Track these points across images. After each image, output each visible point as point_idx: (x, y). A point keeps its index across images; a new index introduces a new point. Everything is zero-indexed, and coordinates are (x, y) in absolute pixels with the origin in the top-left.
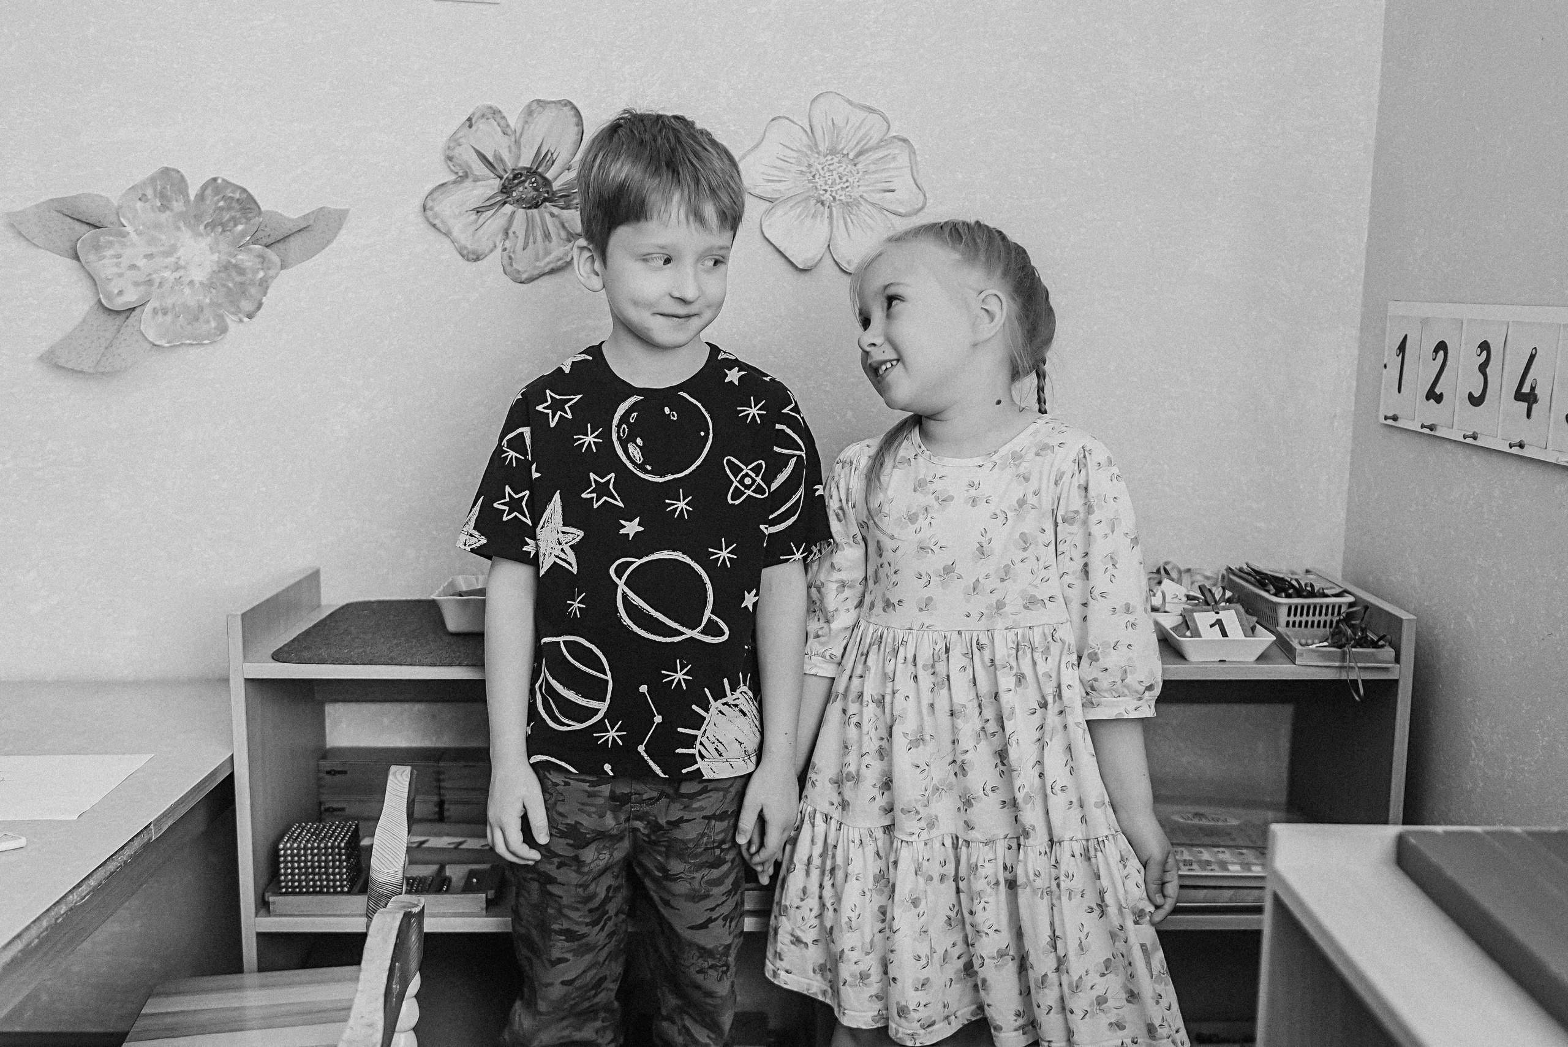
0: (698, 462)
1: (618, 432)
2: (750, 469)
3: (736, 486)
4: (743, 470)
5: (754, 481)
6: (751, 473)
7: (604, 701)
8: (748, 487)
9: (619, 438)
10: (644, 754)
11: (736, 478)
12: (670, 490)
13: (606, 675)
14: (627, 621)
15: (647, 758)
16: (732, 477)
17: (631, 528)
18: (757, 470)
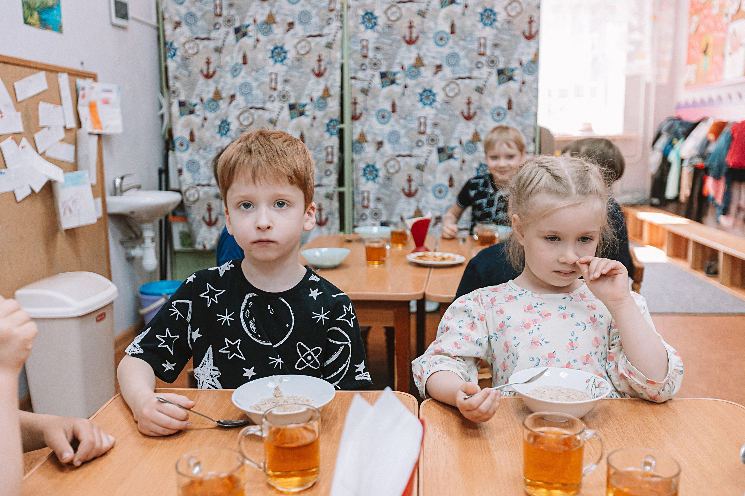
1: (244, 314)
4: (308, 351)
5: (313, 358)
8: (309, 361)
9: (244, 317)
11: (302, 355)
17: (250, 373)
18: (316, 352)
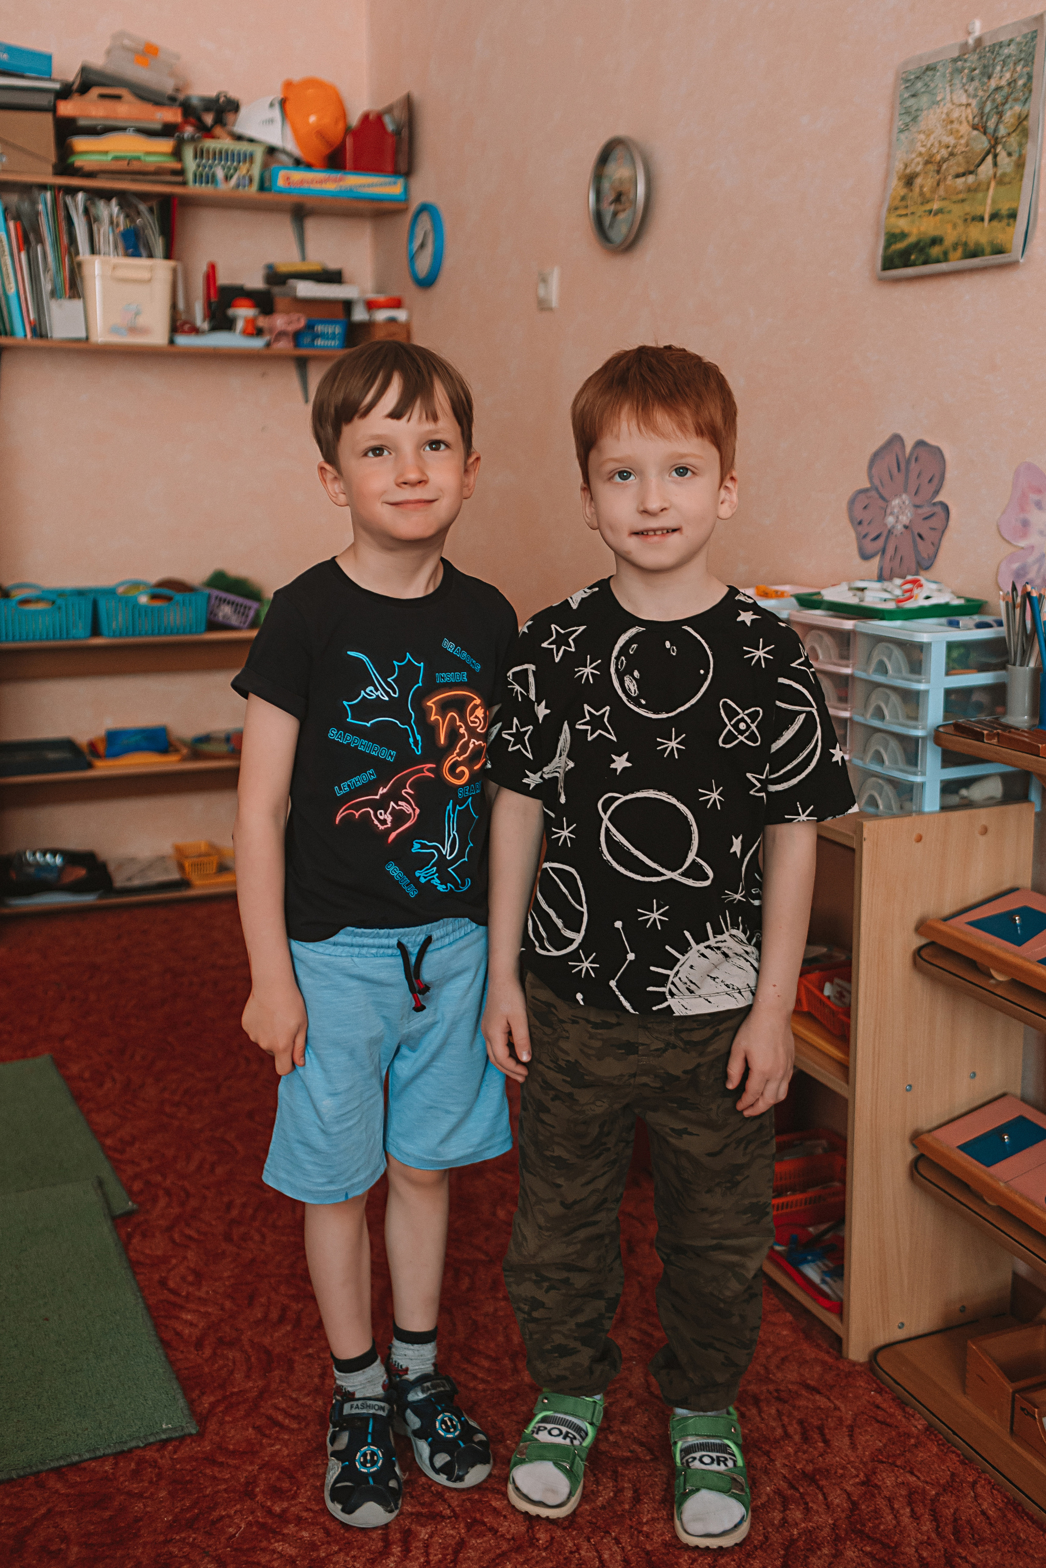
0: (693, 701)
1: (617, 665)
2: (746, 715)
3: (730, 730)
4: (738, 714)
5: (748, 727)
6: (746, 718)
7: (579, 931)
8: (742, 733)
9: (617, 671)
10: (615, 989)
11: (730, 721)
12: (663, 729)
13: (582, 907)
14: (608, 857)
15: (618, 993)
16: (726, 720)
17: (620, 763)
18: (753, 716)
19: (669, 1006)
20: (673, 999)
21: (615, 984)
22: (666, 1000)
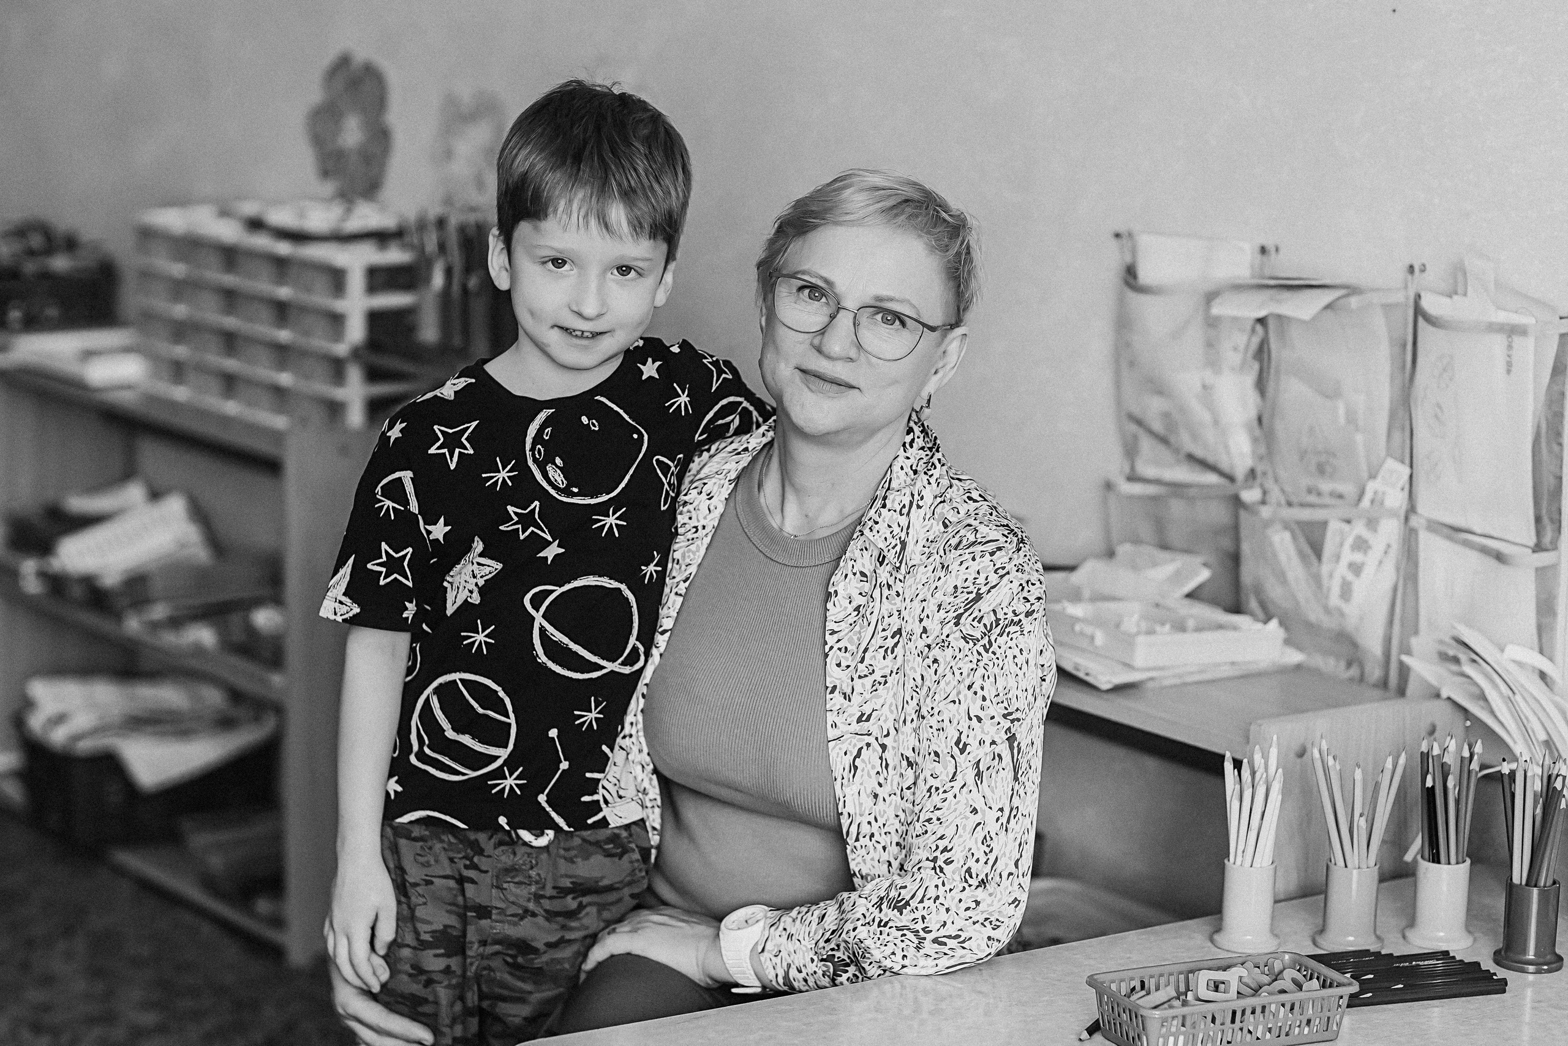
0: (622, 485)
1: (534, 454)
4: (671, 467)
7: (506, 746)
9: (535, 459)
10: (545, 803)
14: (543, 658)
16: (663, 479)
19: (604, 818)
20: (608, 809)
21: (545, 798)
22: (601, 810)
